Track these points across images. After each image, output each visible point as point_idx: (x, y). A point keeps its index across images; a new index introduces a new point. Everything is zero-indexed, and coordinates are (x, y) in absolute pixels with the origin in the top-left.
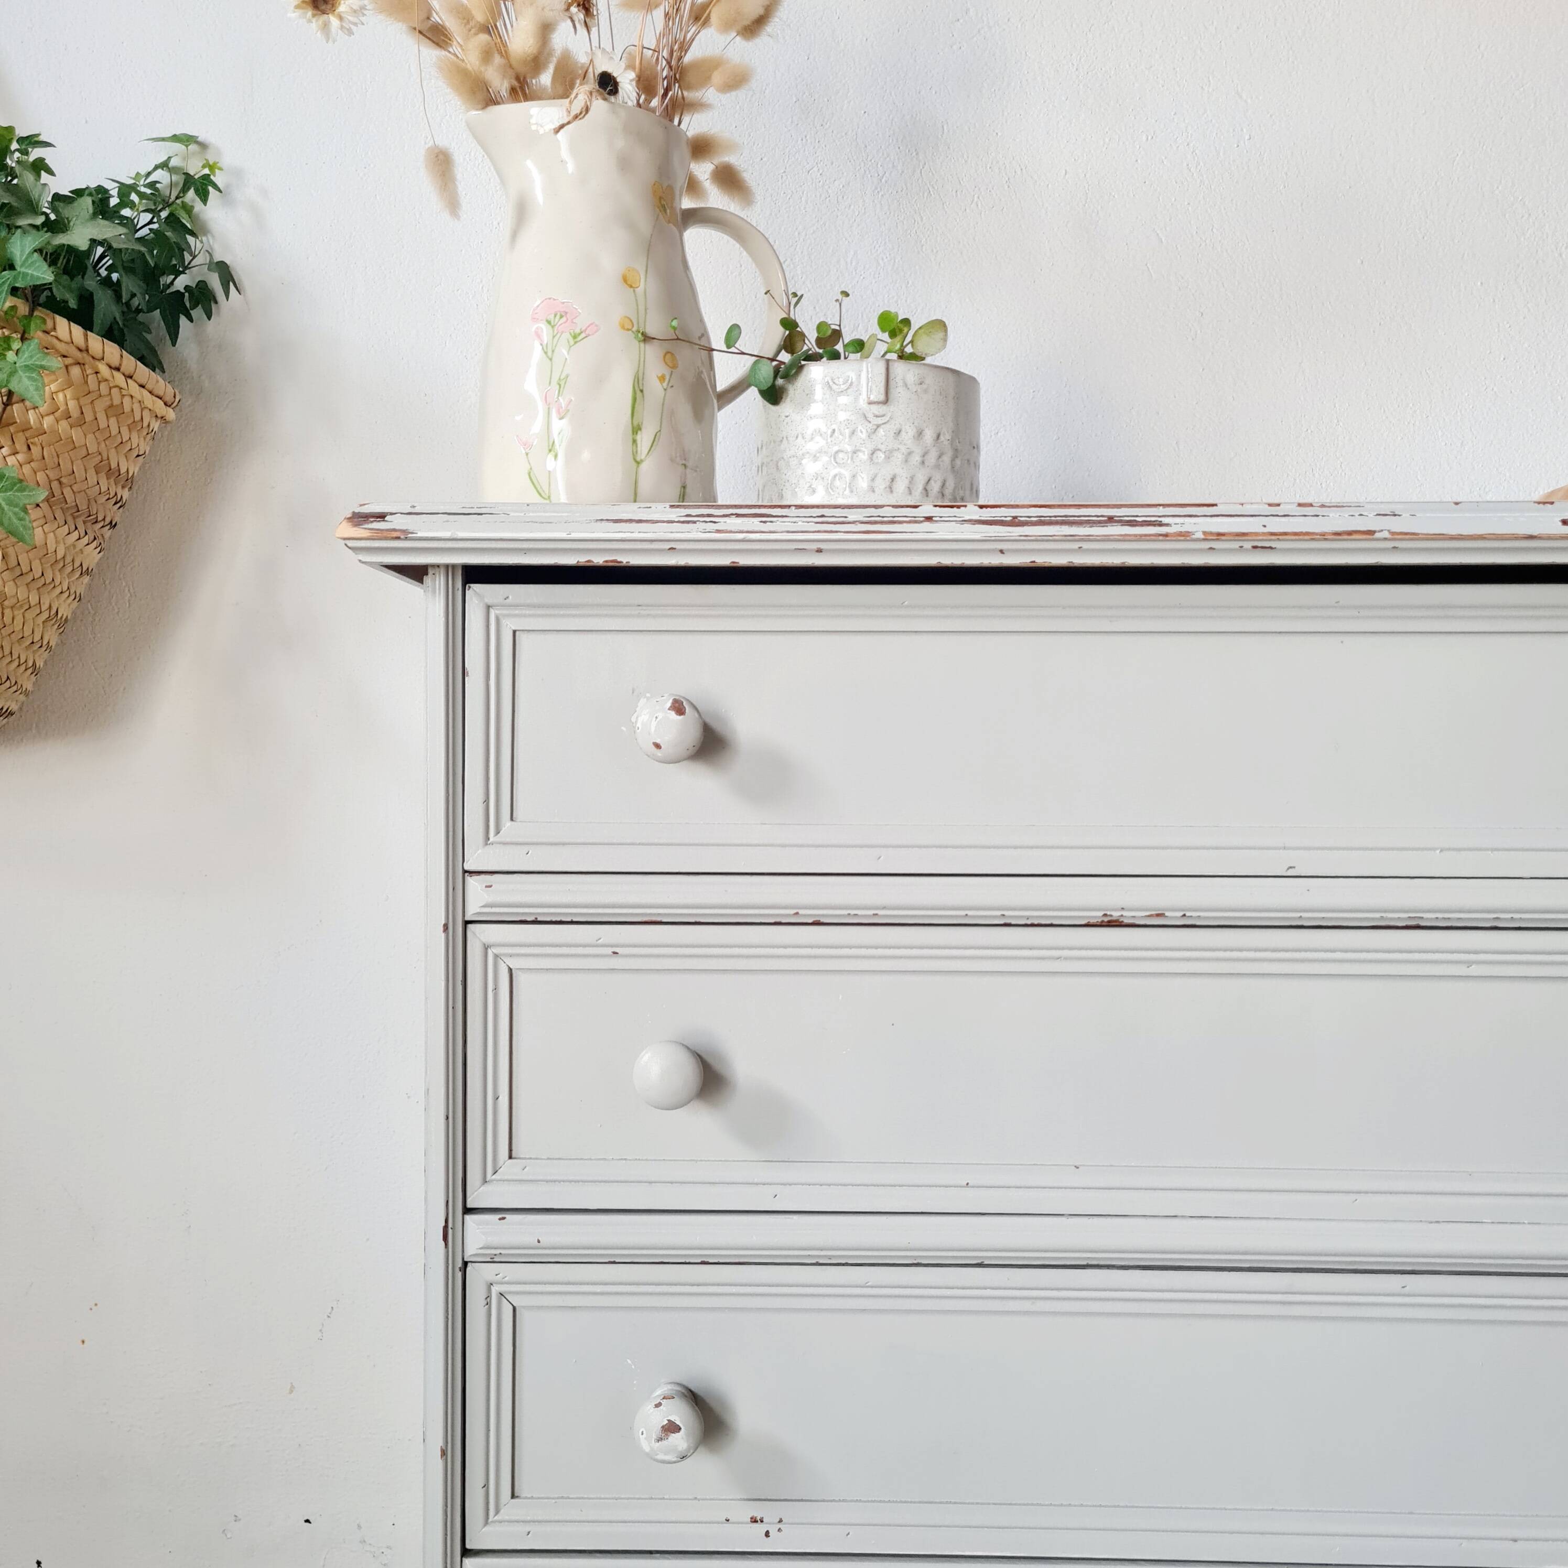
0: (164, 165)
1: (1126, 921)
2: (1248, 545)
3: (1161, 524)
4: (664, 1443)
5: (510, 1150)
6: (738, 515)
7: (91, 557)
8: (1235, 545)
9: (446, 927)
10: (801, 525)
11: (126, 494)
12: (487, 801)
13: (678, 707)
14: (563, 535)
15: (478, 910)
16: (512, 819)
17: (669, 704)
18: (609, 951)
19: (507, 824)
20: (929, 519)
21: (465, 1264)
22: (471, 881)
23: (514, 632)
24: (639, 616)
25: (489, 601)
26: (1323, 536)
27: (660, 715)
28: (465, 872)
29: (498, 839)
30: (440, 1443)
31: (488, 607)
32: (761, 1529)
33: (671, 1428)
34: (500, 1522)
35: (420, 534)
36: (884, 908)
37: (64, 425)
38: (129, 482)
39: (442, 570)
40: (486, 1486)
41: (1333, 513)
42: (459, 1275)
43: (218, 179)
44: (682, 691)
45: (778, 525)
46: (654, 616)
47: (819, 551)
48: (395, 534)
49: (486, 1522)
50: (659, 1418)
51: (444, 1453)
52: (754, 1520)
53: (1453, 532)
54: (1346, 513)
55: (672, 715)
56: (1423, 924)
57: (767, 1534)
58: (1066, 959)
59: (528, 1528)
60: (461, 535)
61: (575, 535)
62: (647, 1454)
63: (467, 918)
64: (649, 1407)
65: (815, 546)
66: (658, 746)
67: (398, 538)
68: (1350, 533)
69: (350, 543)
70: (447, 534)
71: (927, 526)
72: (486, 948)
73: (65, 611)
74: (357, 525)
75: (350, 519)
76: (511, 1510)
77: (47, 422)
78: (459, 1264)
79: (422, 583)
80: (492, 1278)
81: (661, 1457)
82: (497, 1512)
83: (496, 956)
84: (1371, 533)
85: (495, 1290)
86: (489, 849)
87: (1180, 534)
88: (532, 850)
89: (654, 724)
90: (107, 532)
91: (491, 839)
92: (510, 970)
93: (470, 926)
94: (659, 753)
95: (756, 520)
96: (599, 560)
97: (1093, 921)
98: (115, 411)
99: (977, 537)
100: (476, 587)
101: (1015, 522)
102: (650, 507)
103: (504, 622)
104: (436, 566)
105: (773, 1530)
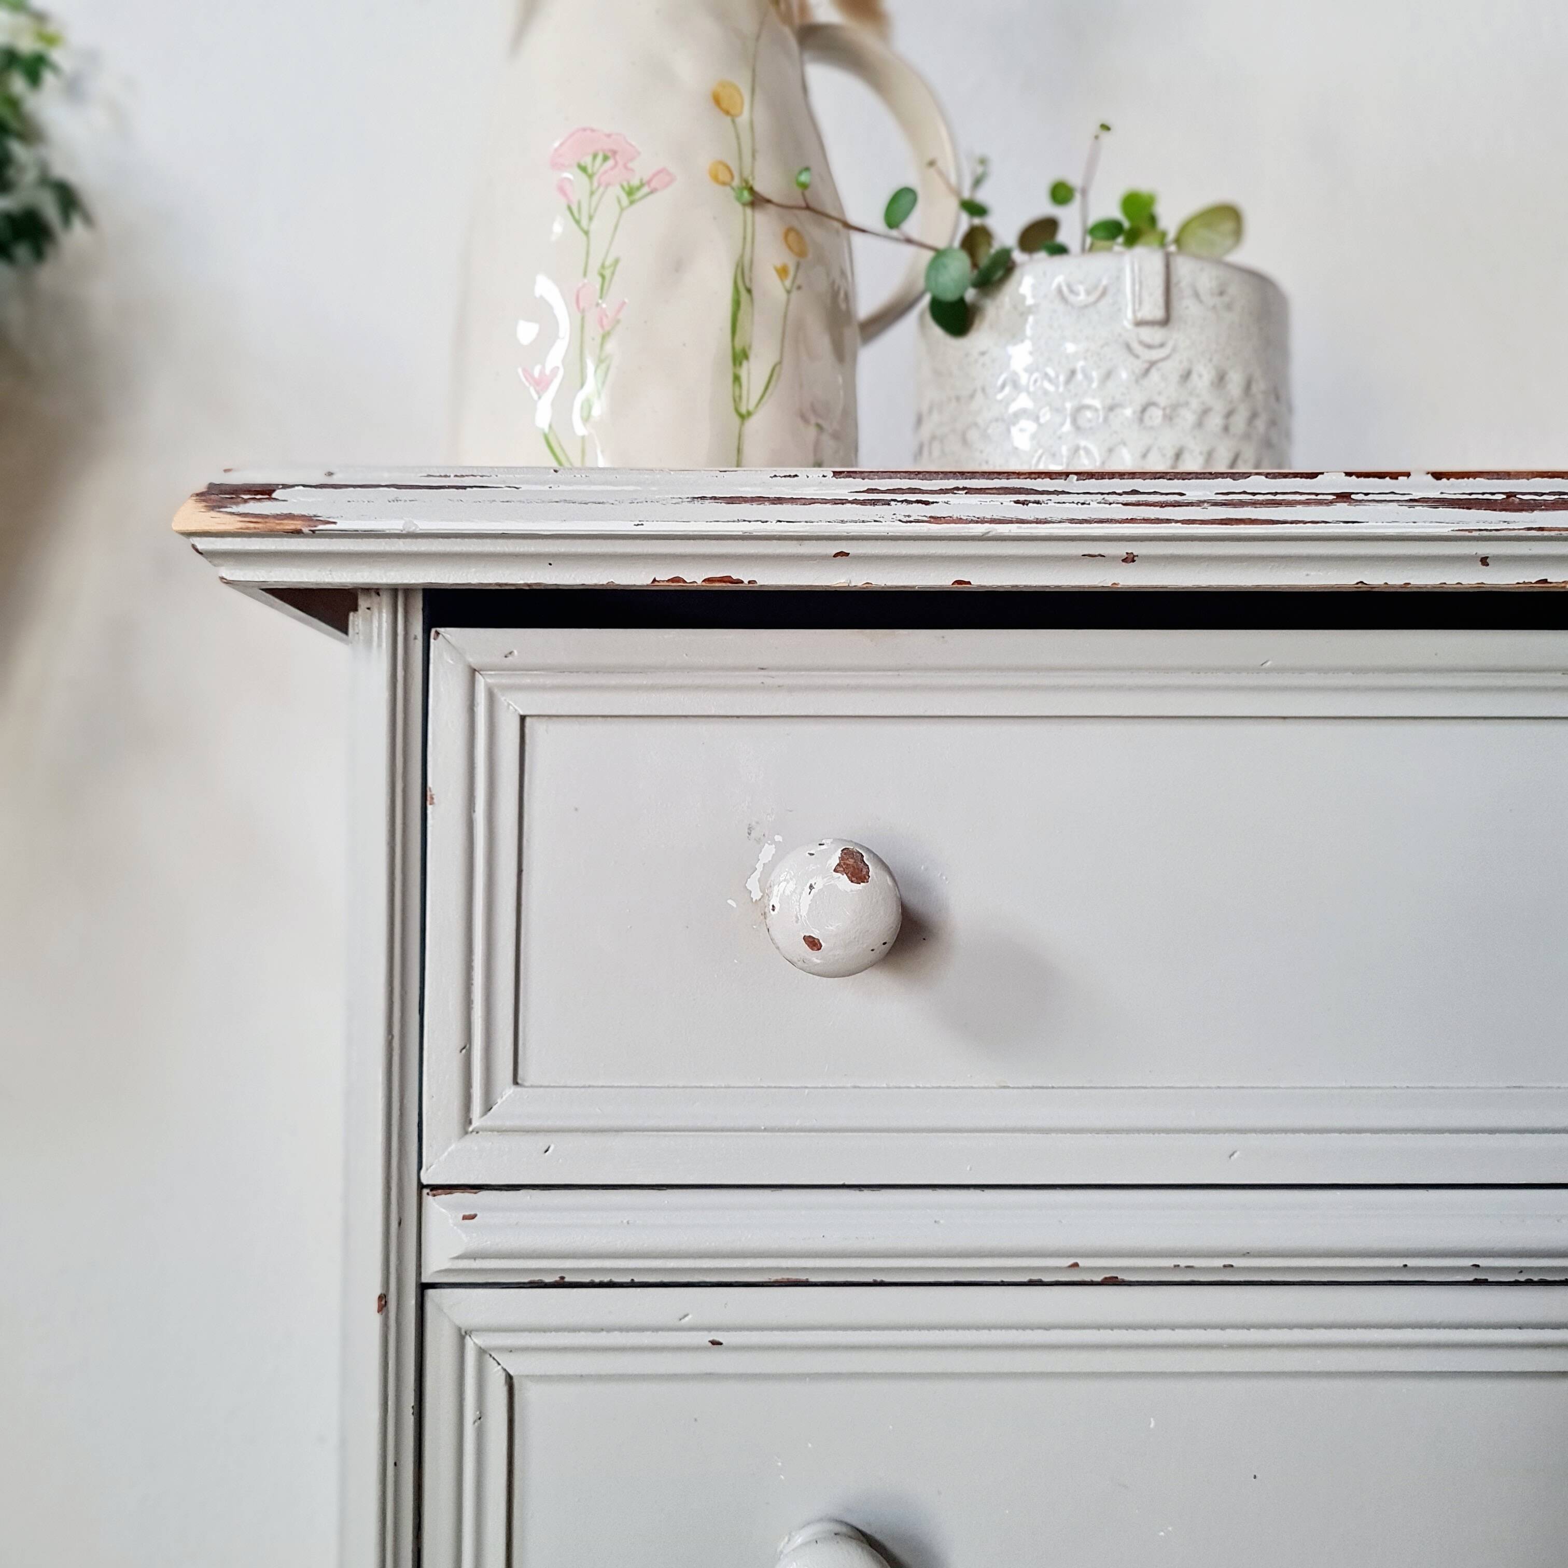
6: (969, 491)
9: (383, 1300)
10: (1096, 509)
12: (467, 1047)
13: (854, 866)
14: (628, 527)
15: (448, 1265)
16: (516, 1082)
17: (835, 860)
18: (704, 1338)
19: (506, 1092)
20: (1344, 497)
22: (433, 1203)
23: (523, 718)
24: (763, 688)
25: (474, 661)
27: (818, 883)
28: (421, 1186)
29: (489, 1121)
31: (474, 672)
35: (341, 525)
36: (1247, 1254)
39: (385, 599)
43: (57, 55)
45: (1050, 508)
46: (791, 689)
47: (1130, 559)
48: (291, 525)
55: (843, 880)
60: (424, 526)
61: (649, 527)
63: (425, 1280)
65: (1122, 549)
66: (813, 943)
67: (297, 533)
69: (203, 544)
70: (396, 525)
71: (1342, 510)
72: (462, 1336)
74: (215, 507)
75: (200, 496)
79: (345, 631)
83: (482, 1352)
86: (471, 1142)
88: (554, 1142)
89: (806, 899)
91: (476, 1123)
92: (510, 1379)
93: (430, 1293)
94: (815, 957)
95: (1008, 499)
99: (1445, 530)
100: (449, 633)
101: (1511, 503)
102: (796, 476)
103: (503, 699)
104: (373, 591)
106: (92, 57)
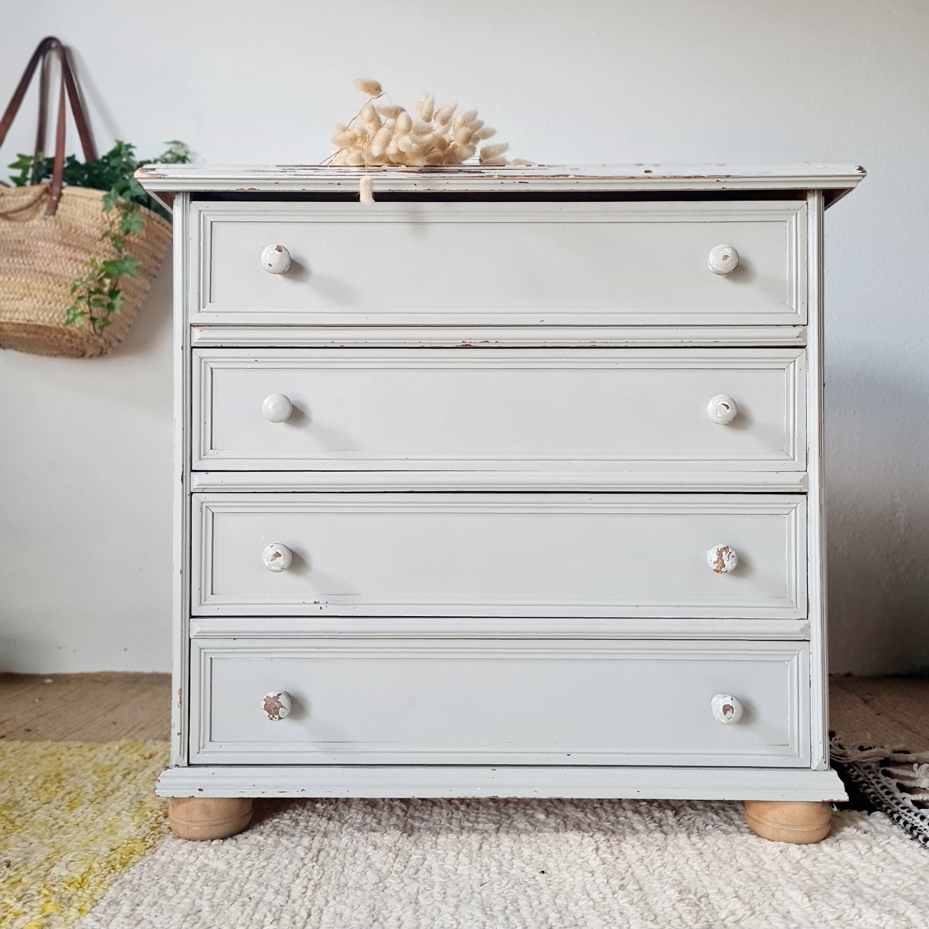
1: (473, 345)
2: (517, 181)
3: (481, 172)
4: (274, 561)
5: (211, 446)
6: (304, 169)
8: (512, 181)
9: (182, 348)
10: (331, 173)
12: (199, 294)
13: (279, 249)
14: (230, 176)
15: (197, 341)
16: (210, 302)
17: (275, 248)
18: (254, 360)
19: (208, 304)
20: (385, 171)
21: (192, 493)
22: (194, 329)
23: (212, 222)
24: (266, 215)
25: (200, 209)
26: (547, 177)
27: (271, 252)
28: (191, 325)
29: (204, 310)
30: (180, 568)
31: (200, 211)
32: (318, 606)
33: (278, 555)
34: (206, 604)
35: (169, 176)
36: (370, 339)
39: (181, 194)
40: (200, 589)
41: (552, 169)
42: (188, 497)
44: (281, 244)
45: (321, 173)
46: (272, 215)
47: (339, 184)
48: (159, 176)
49: (201, 605)
50: (271, 552)
51: (181, 572)
52: (315, 603)
53: (600, 175)
54: (557, 169)
55: (277, 252)
56: (597, 345)
57: (321, 608)
58: (449, 362)
59: (218, 607)
60: (187, 176)
61: (235, 177)
62: (267, 568)
63: (192, 345)
64: (268, 548)
65: (337, 182)
66: (270, 265)
67: (161, 178)
68: (558, 176)
70: (182, 176)
71: (384, 173)
72: (201, 359)
74: (143, 173)
76: (211, 599)
78: (188, 493)
80: (203, 500)
81: (273, 568)
82: (205, 600)
83: (205, 362)
84: (568, 176)
85: (204, 505)
86: (200, 314)
87: (488, 176)
88: (218, 314)
89: (269, 255)
91: (201, 310)
92: (212, 369)
93: (193, 349)
94: (271, 268)
95: (311, 171)
96: (246, 188)
97: (459, 345)
99: (405, 177)
100: (194, 202)
101: (421, 172)
103: (207, 217)
104: (178, 193)
105: (323, 607)
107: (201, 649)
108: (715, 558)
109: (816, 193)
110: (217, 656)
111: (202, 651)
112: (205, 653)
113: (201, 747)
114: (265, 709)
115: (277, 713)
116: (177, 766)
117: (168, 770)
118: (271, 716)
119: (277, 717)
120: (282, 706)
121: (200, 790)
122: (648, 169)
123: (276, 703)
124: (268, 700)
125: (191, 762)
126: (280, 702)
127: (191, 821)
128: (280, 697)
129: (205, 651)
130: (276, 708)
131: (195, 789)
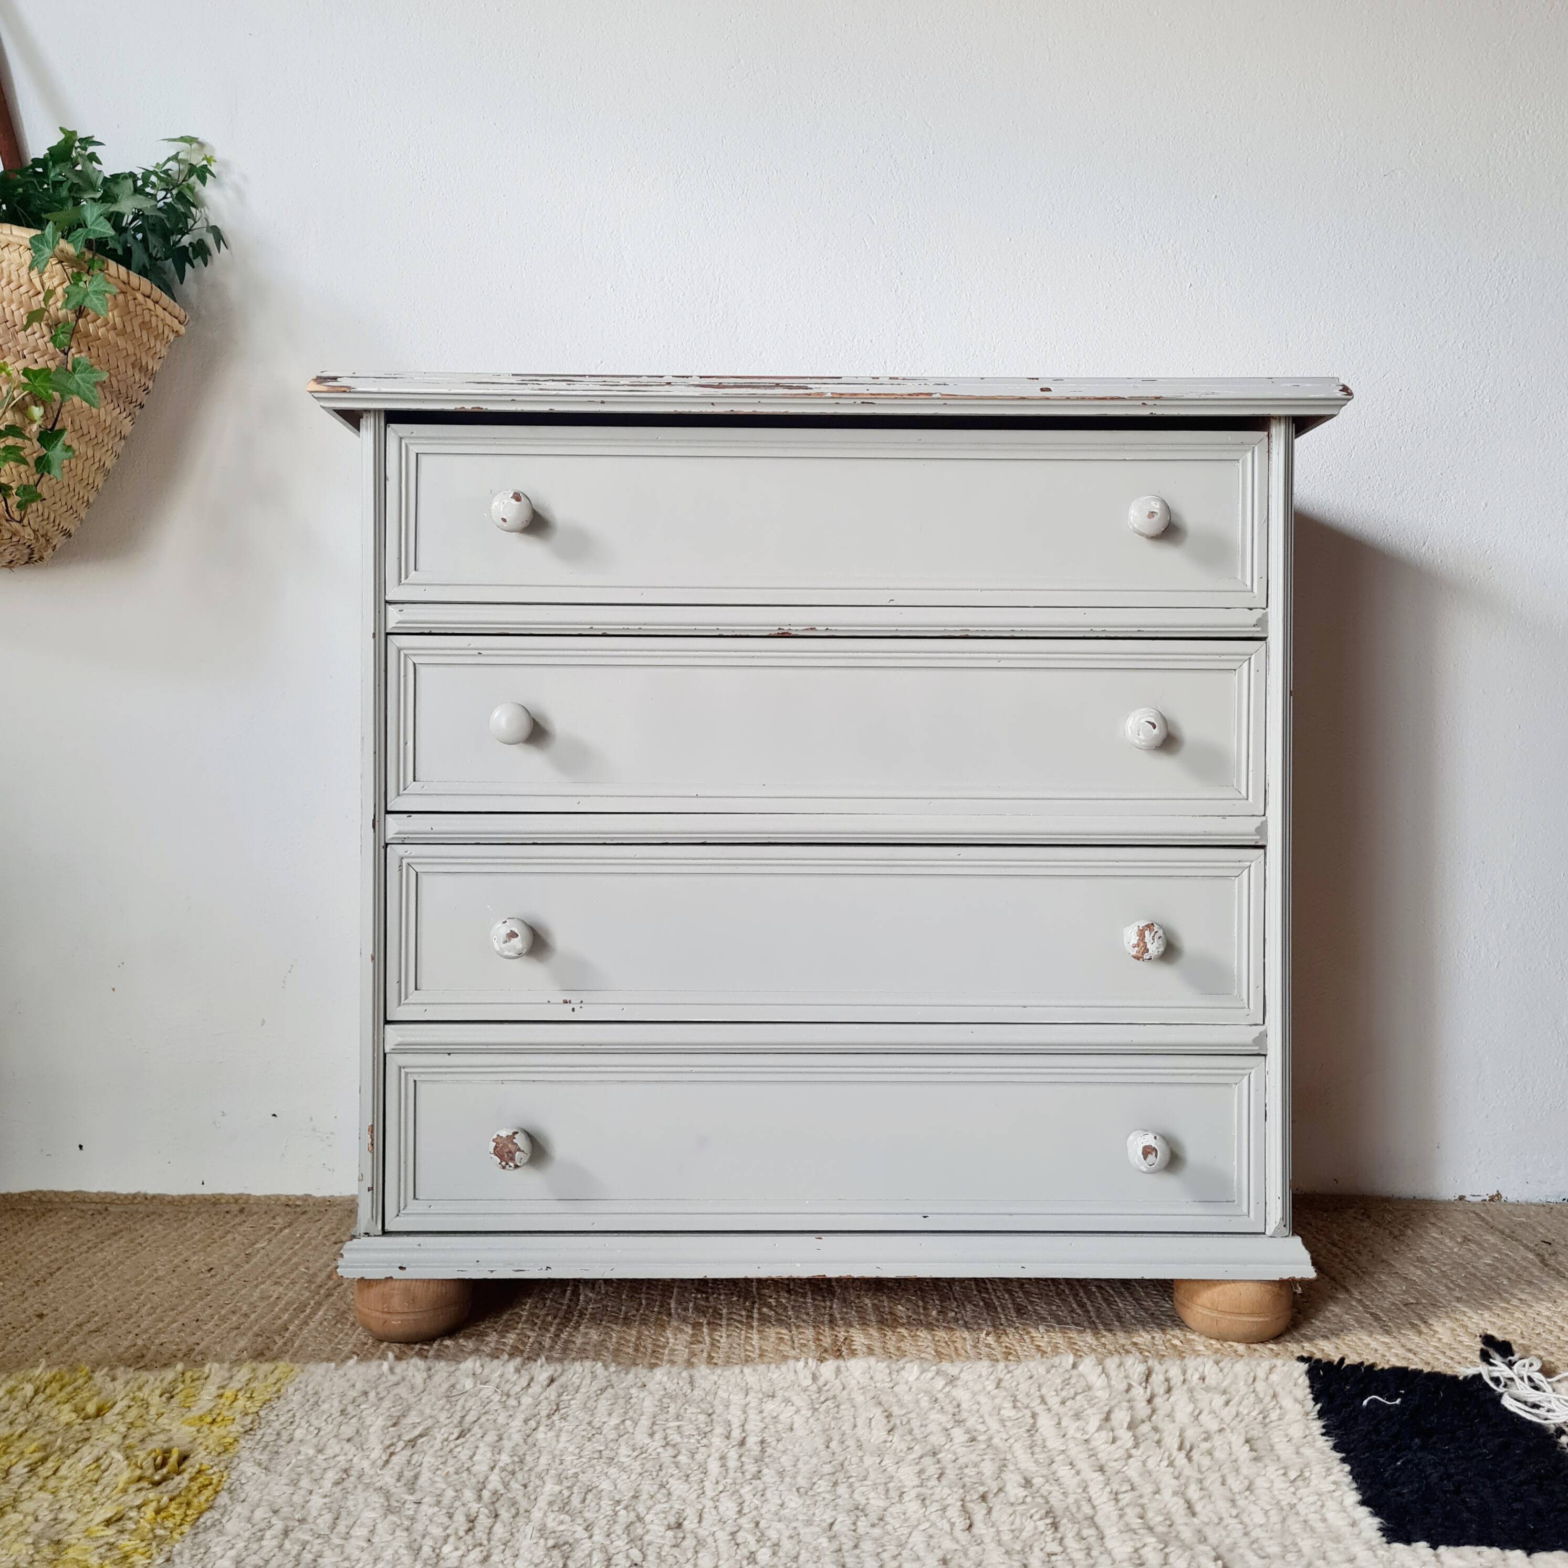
0: (175, 158)
1: (793, 633)
2: (859, 401)
3: (807, 388)
4: (508, 944)
5: (414, 777)
6: (553, 380)
7: (127, 427)
8: (852, 401)
9: (374, 635)
10: (591, 387)
11: (150, 384)
12: (400, 558)
13: (517, 497)
14: (446, 391)
15: (395, 626)
16: (415, 570)
17: (511, 495)
18: (476, 652)
19: (412, 573)
20: (669, 384)
21: (387, 845)
22: (390, 608)
23: (417, 455)
24: (495, 444)
25: (401, 435)
26: (902, 397)
27: (506, 501)
28: (386, 602)
29: (407, 581)
30: (371, 952)
31: (401, 438)
32: (570, 1007)
33: (513, 935)
34: (408, 1004)
35: (359, 389)
36: (645, 624)
37: (111, 335)
38: (153, 376)
39: (372, 414)
40: (399, 982)
41: (909, 383)
42: (382, 851)
43: (212, 168)
44: (519, 489)
45: (577, 386)
46: (504, 445)
47: (603, 402)
48: (343, 389)
49: (399, 1005)
50: (504, 930)
51: (373, 958)
52: (565, 1002)
53: (977, 394)
54: (916, 383)
55: (513, 501)
56: (970, 634)
57: (573, 1010)
58: (758, 657)
59: (425, 1007)
60: (384, 390)
61: (453, 391)
62: (498, 953)
63: (388, 631)
64: (499, 925)
65: (600, 399)
66: (504, 520)
67: (345, 392)
68: (918, 394)
69: (316, 395)
70: (375, 390)
71: (667, 388)
72: (399, 650)
73: (109, 462)
74: (319, 383)
75: (315, 380)
76: (414, 996)
77: (101, 331)
78: (383, 844)
79: (359, 429)
80: (402, 854)
81: (506, 953)
82: (406, 998)
83: (406, 655)
84: (931, 394)
85: (405, 861)
86: (401, 588)
87: (818, 394)
88: (427, 587)
89: (502, 506)
90: (138, 411)
91: (403, 581)
92: (414, 664)
93: (389, 636)
94: (505, 525)
95: (564, 383)
96: (468, 407)
97: (773, 633)
98: (145, 325)
99: (697, 394)
100: (392, 425)
101: (720, 386)
103: (411, 447)
104: (367, 411)
105: (577, 1008)
106: (225, 164)
107: (400, 1068)
108: (1135, 939)
109: (1283, 421)
110: (423, 1077)
111: (403, 1070)
112: (407, 1074)
113: (402, 1207)
114: (495, 1153)
115: (512, 1159)
116: (367, 1234)
117: (355, 1240)
118: (504, 1163)
119: (512, 1164)
120: (519, 1150)
121: (401, 1268)
122: (1044, 386)
123: (510, 1146)
124: (499, 1140)
125: (388, 1228)
126: (516, 1144)
127: (389, 1313)
128: (516, 1136)
129: (406, 1070)
130: (510, 1152)
131: (393, 1267)
